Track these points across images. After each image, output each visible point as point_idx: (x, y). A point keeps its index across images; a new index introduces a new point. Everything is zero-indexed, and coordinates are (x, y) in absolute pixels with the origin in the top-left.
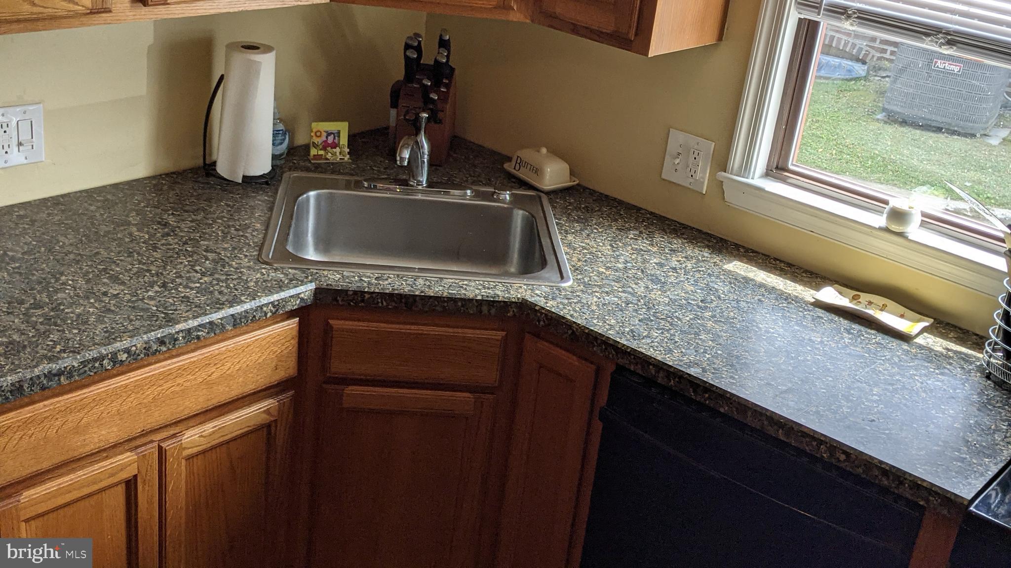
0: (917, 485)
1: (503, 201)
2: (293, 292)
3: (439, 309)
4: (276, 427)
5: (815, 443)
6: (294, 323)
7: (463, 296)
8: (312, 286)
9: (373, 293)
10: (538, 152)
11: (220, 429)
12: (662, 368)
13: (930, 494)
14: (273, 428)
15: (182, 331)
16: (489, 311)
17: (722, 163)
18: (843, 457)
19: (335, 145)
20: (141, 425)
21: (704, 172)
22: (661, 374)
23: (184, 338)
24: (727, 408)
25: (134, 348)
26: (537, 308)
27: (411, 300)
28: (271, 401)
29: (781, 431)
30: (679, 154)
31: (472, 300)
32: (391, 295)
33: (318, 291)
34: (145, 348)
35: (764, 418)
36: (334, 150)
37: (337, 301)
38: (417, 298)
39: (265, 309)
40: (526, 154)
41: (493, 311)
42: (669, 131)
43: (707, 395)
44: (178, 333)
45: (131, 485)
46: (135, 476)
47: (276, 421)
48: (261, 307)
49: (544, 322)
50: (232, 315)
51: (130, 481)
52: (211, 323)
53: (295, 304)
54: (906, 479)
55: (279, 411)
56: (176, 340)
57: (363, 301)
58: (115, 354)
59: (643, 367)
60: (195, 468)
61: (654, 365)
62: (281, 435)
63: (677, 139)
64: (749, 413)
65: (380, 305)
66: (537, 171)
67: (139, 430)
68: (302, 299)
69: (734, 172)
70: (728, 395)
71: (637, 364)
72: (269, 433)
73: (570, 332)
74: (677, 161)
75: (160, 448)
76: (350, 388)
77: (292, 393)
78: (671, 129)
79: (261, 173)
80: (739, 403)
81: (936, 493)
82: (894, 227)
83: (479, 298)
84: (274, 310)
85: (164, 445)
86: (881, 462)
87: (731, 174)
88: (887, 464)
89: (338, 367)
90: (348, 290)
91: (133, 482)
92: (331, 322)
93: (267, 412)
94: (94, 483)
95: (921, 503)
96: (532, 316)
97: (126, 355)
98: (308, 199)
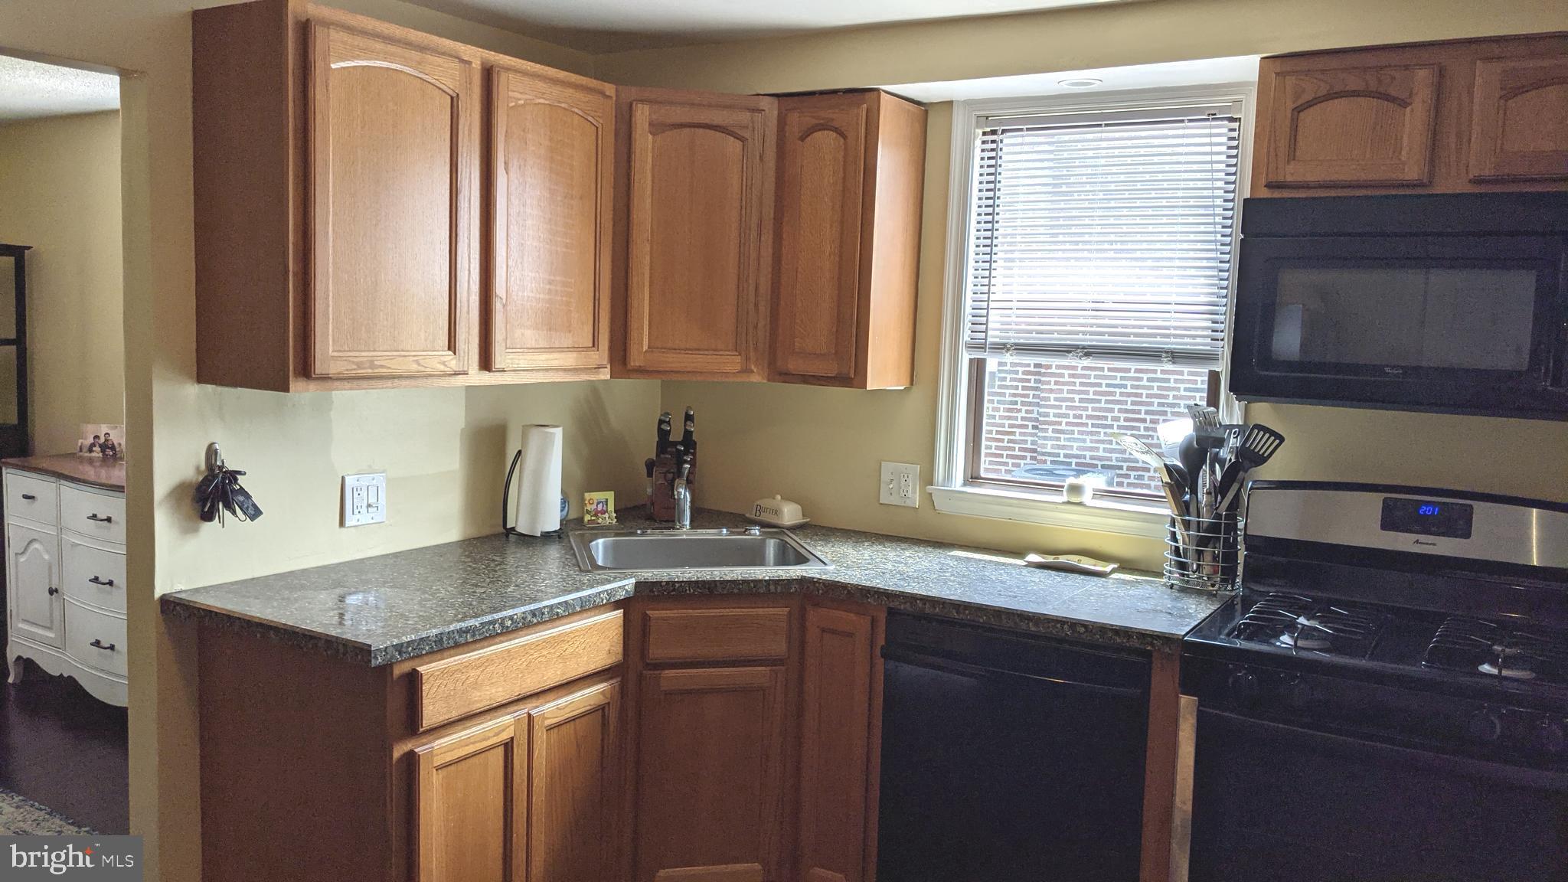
0: (1143, 635)
1: (755, 535)
2: (620, 584)
3: (736, 591)
4: (609, 707)
5: (1059, 625)
6: (619, 613)
7: (754, 578)
8: (633, 581)
9: (683, 582)
10: (774, 499)
11: (570, 703)
12: (927, 600)
13: (1154, 639)
14: (607, 709)
15: (547, 606)
16: (776, 588)
17: (928, 479)
18: (1083, 630)
19: (603, 512)
20: (518, 689)
21: (914, 492)
22: (927, 606)
23: (548, 613)
24: (985, 618)
25: (515, 617)
26: (815, 580)
27: (713, 585)
28: (605, 684)
29: (1031, 624)
30: (892, 480)
31: (761, 580)
32: (697, 582)
33: (638, 585)
34: (523, 618)
35: (1016, 617)
36: (604, 516)
37: (653, 592)
38: (718, 584)
39: (602, 595)
40: (765, 503)
41: (779, 589)
42: (880, 464)
43: (967, 612)
44: (544, 607)
45: (508, 746)
46: (512, 738)
47: (609, 703)
48: (600, 593)
49: (823, 590)
50: (580, 598)
51: (507, 743)
52: (566, 602)
53: (621, 595)
54: (1132, 632)
55: (611, 694)
56: (543, 614)
57: (674, 590)
58: (503, 619)
59: (911, 603)
60: (552, 741)
61: (921, 600)
62: (613, 715)
63: (888, 468)
64: (1003, 617)
65: (688, 592)
66: (777, 512)
67: (517, 694)
68: (627, 591)
69: (940, 484)
70: (984, 607)
71: (905, 603)
72: (603, 716)
73: (846, 592)
74: (891, 486)
75: (529, 715)
76: (667, 672)
77: (619, 679)
78: (883, 463)
79: (553, 530)
80: (994, 610)
81: (1158, 636)
82: (1074, 500)
83: (767, 578)
84: (608, 597)
85: (532, 712)
86: (1112, 625)
87: (937, 486)
88: (1116, 626)
89: (656, 652)
90: (661, 582)
91: (510, 744)
92: (648, 612)
93: (602, 693)
94: (485, 740)
95: (1149, 648)
96: (811, 587)
97: (510, 622)
98: (597, 544)
